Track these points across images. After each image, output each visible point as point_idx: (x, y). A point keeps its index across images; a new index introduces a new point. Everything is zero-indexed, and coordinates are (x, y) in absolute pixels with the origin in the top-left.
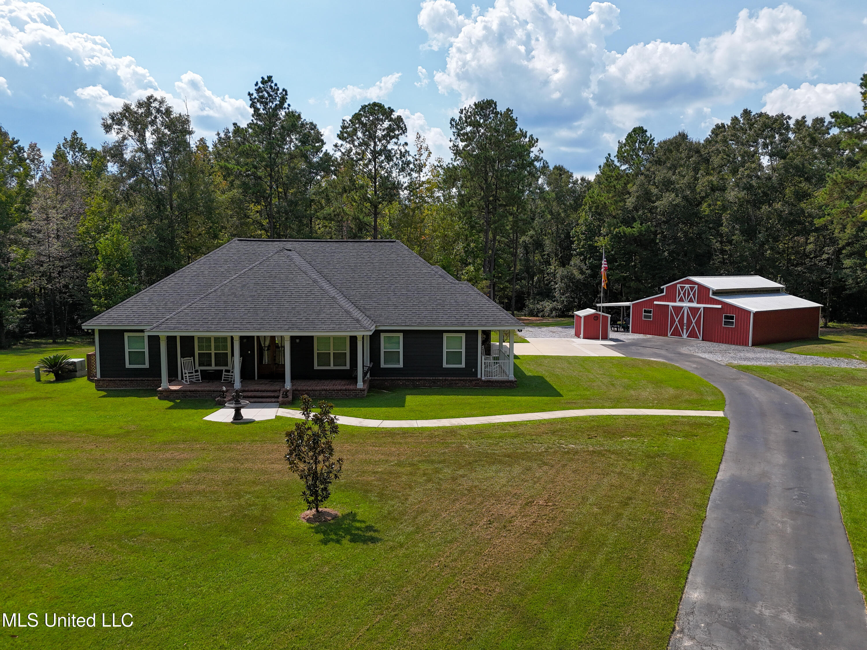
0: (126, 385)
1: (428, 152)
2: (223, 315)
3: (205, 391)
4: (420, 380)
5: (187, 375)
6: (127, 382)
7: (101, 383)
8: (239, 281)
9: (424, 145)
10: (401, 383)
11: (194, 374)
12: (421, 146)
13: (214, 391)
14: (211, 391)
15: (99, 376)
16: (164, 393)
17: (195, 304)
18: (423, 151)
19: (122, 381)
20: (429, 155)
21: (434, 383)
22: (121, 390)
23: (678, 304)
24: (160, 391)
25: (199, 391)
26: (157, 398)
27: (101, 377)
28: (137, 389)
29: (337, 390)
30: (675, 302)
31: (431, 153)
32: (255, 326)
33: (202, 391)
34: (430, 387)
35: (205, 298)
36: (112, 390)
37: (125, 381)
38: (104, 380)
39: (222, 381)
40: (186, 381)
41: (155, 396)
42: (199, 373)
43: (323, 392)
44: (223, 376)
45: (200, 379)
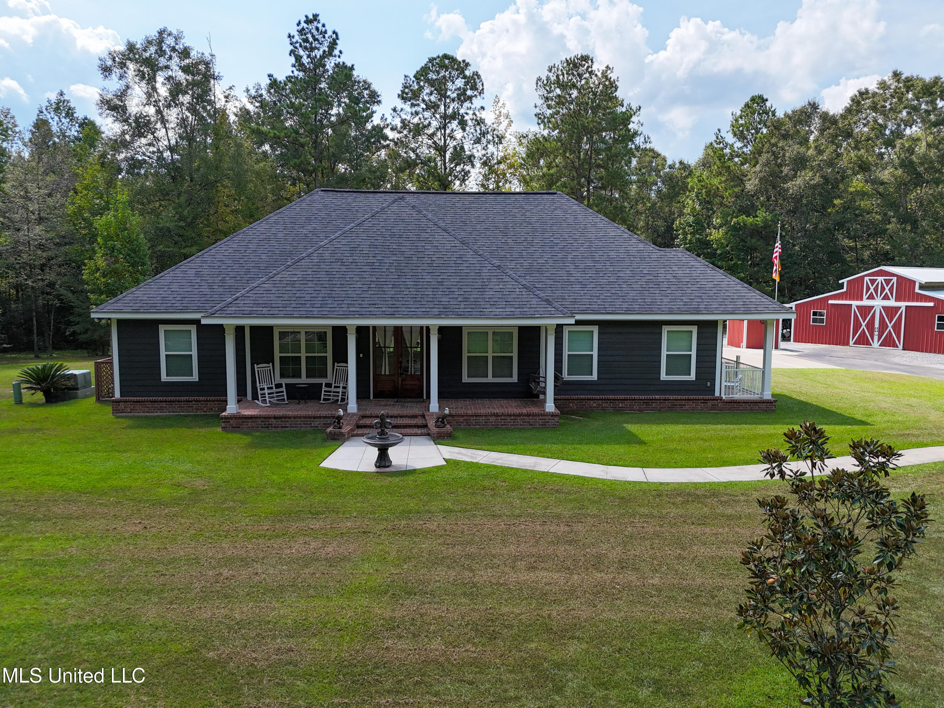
0: (161, 409)
1: (508, 120)
2: (329, 292)
3: (300, 417)
4: (625, 400)
5: (266, 391)
6: (164, 404)
7: (122, 406)
8: (344, 242)
9: (504, 111)
10: (595, 405)
11: (274, 390)
12: (500, 112)
13: (315, 417)
14: (310, 418)
15: (117, 395)
16: (231, 422)
17: (279, 276)
18: (502, 119)
19: (155, 401)
20: (510, 125)
21: (647, 404)
22: (155, 417)
23: (866, 302)
24: (226, 418)
25: (290, 418)
26: (219, 430)
27: (122, 395)
28: (181, 415)
29: (514, 415)
30: (862, 299)
31: (512, 121)
32: (384, 309)
33: (294, 418)
34: (641, 411)
35: (294, 267)
36: (141, 417)
37: (160, 401)
38: (125, 402)
39: (322, 402)
40: (264, 401)
41: (218, 426)
42: (284, 389)
43: (492, 419)
44: (323, 393)
45: (286, 397)
